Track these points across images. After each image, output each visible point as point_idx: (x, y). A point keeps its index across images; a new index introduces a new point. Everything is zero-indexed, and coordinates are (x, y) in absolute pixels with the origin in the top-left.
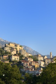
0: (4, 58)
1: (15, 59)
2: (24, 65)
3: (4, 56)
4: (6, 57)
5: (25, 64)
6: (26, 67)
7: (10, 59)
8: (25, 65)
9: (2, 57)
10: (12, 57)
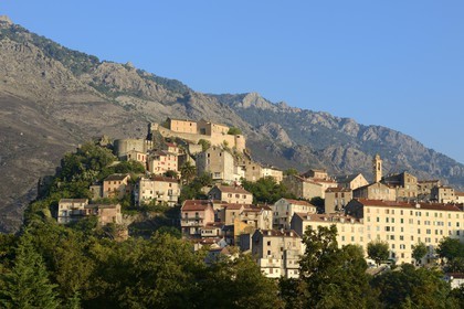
0: (106, 195)
1: (153, 196)
2: (183, 224)
3: (106, 183)
4: (117, 186)
5: (187, 220)
6: (193, 231)
7: (133, 197)
8: (190, 223)
9: (96, 189)
10: (142, 188)
